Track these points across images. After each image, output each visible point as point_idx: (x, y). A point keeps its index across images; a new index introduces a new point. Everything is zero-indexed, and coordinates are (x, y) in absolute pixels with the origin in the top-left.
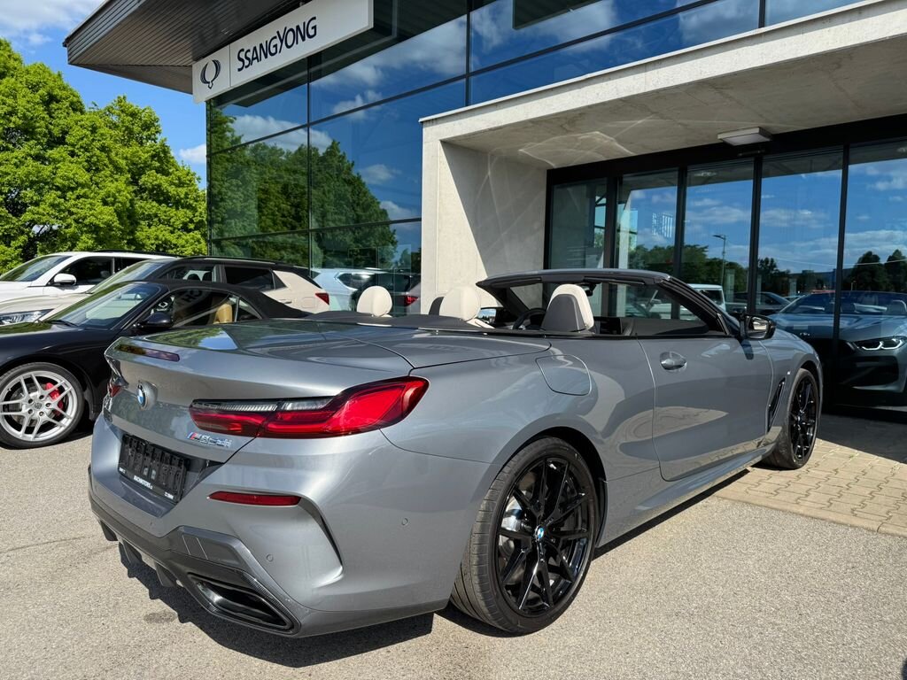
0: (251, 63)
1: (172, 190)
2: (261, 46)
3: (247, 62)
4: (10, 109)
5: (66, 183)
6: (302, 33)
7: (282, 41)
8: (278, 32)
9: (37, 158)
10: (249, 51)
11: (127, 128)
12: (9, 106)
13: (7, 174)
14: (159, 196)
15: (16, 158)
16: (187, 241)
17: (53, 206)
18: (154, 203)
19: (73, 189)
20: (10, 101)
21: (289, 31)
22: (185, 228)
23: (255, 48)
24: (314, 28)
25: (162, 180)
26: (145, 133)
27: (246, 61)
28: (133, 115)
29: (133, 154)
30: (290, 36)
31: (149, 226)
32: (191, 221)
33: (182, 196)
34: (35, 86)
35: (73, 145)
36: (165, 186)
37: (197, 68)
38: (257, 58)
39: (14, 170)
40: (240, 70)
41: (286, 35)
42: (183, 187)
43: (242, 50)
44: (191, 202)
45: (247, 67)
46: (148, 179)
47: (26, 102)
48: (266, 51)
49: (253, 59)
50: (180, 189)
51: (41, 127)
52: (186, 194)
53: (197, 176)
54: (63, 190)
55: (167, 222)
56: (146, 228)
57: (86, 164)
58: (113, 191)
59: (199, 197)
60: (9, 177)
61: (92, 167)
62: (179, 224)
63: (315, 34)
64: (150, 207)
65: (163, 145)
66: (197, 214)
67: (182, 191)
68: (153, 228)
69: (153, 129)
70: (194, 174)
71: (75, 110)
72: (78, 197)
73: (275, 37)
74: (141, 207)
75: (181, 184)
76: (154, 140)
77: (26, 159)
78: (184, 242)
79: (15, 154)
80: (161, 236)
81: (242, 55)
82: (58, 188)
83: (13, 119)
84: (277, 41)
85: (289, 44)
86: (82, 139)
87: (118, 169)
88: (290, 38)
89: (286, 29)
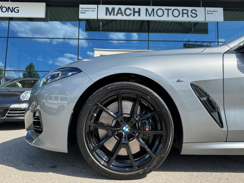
88: (4, 10)
89: (2, 6)
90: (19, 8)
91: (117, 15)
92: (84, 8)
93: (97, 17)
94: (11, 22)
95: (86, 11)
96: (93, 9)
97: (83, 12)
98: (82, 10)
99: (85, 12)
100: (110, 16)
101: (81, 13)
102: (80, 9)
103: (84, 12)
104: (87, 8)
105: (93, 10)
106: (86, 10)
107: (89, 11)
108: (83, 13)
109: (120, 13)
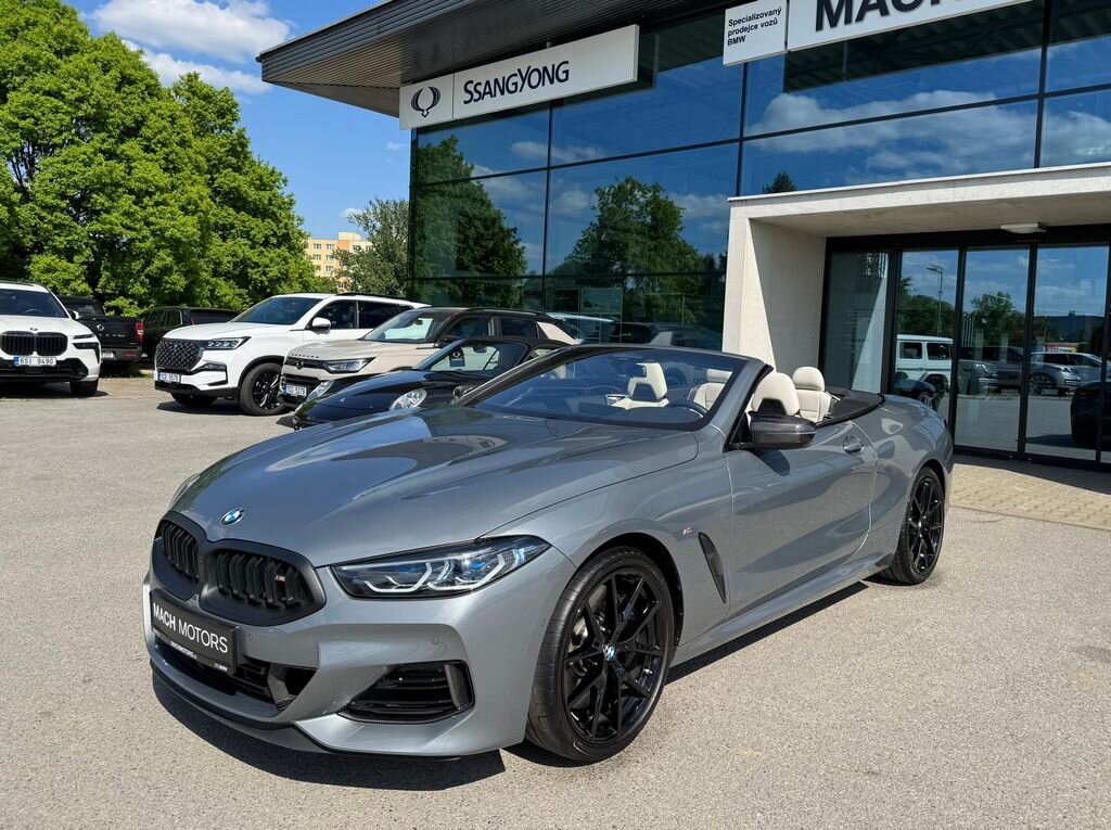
0: (481, 97)
1: (253, 194)
2: (496, 81)
3: (476, 96)
4: (81, 94)
5: (144, 186)
6: (550, 75)
7: (524, 80)
8: (519, 70)
9: (110, 155)
10: (480, 84)
11: (199, 114)
12: (80, 90)
13: (74, 173)
14: (235, 200)
15: (85, 153)
16: (272, 260)
17: (127, 214)
18: (231, 211)
19: (150, 194)
20: (81, 84)
21: (533, 71)
22: (266, 244)
23: (488, 83)
24: (566, 72)
25: (241, 182)
26: (220, 122)
27: (474, 93)
28: (207, 98)
29: (209, 149)
30: (535, 77)
31: (224, 238)
32: (275, 235)
33: (266, 202)
34: (106, 65)
35: (148, 139)
36: (245, 188)
37: (407, 93)
38: (490, 93)
39: (83, 169)
40: (466, 102)
41: (529, 74)
42: (265, 190)
43: (472, 82)
44: (275, 210)
45: (475, 101)
46: (226, 179)
47: (101, 87)
48: (503, 88)
49: (485, 93)
50: (262, 193)
51: (116, 116)
52: (270, 200)
53: (283, 177)
54: (139, 196)
55: (246, 234)
56: (220, 242)
57: (163, 162)
58: (195, 197)
59: (284, 203)
60: (76, 178)
61: (171, 167)
62: (260, 238)
63: (567, 79)
64: (228, 214)
65: (241, 136)
66: (281, 225)
67: (266, 195)
68: (230, 242)
69: (229, 117)
70: (280, 174)
71: (151, 95)
72: (157, 204)
73: (516, 75)
74: (214, 215)
75: (263, 186)
76: (230, 130)
77: (96, 155)
78: (267, 261)
79: (83, 149)
80: (240, 252)
81: (471, 87)
82: (131, 192)
83: (84, 106)
84: (518, 79)
85: (534, 83)
86: (161, 132)
87: (198, 168)
88: (535, 78)
89: (529, 68)
90: (567, 62)
91: (860, 18)
92: (739, 21)
93: (786, 44)
94: (555, 111)
95: (744, 29)
96: (771, 13)
97: (735, 36)
98: (732, 28)
99: (744, 34)
100: (835, 29)
101: (730, 43)
102: (728, 28)
103: (740, 35)
104: (750, 19)
105: (772, 18)
106: (746, 24)
107: (756, 27)
108: (735, 41)
109: (873, 7)
